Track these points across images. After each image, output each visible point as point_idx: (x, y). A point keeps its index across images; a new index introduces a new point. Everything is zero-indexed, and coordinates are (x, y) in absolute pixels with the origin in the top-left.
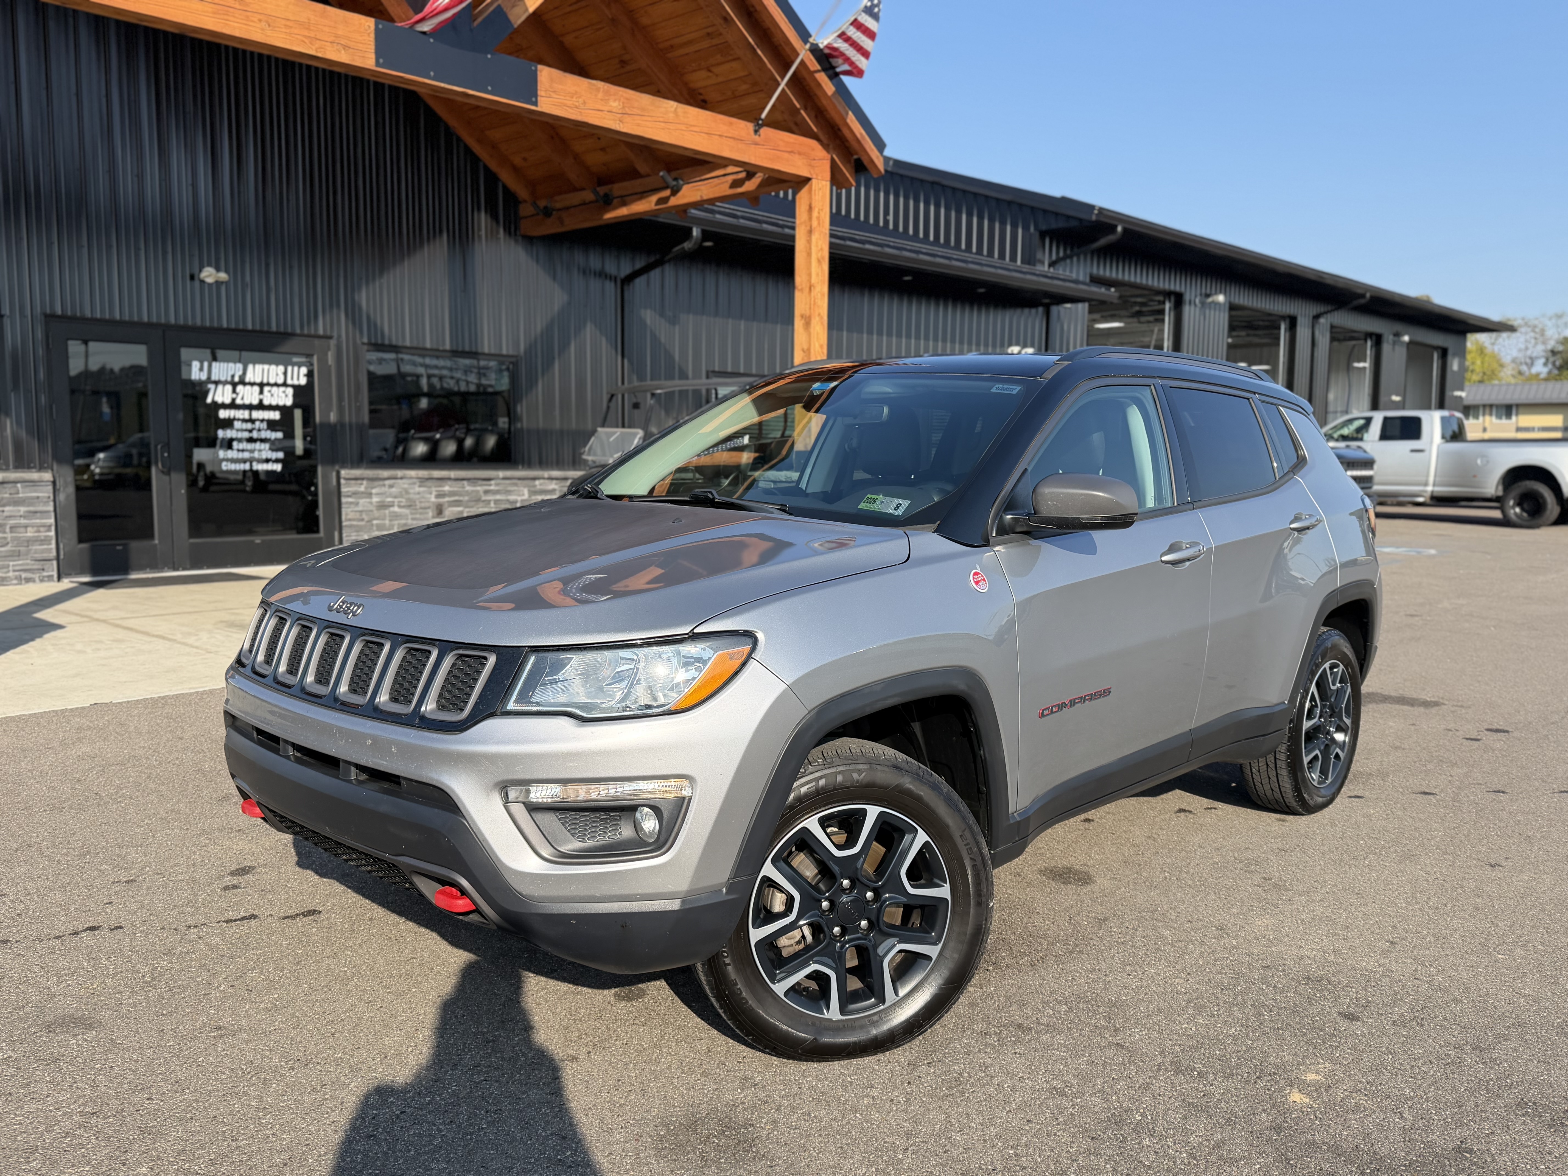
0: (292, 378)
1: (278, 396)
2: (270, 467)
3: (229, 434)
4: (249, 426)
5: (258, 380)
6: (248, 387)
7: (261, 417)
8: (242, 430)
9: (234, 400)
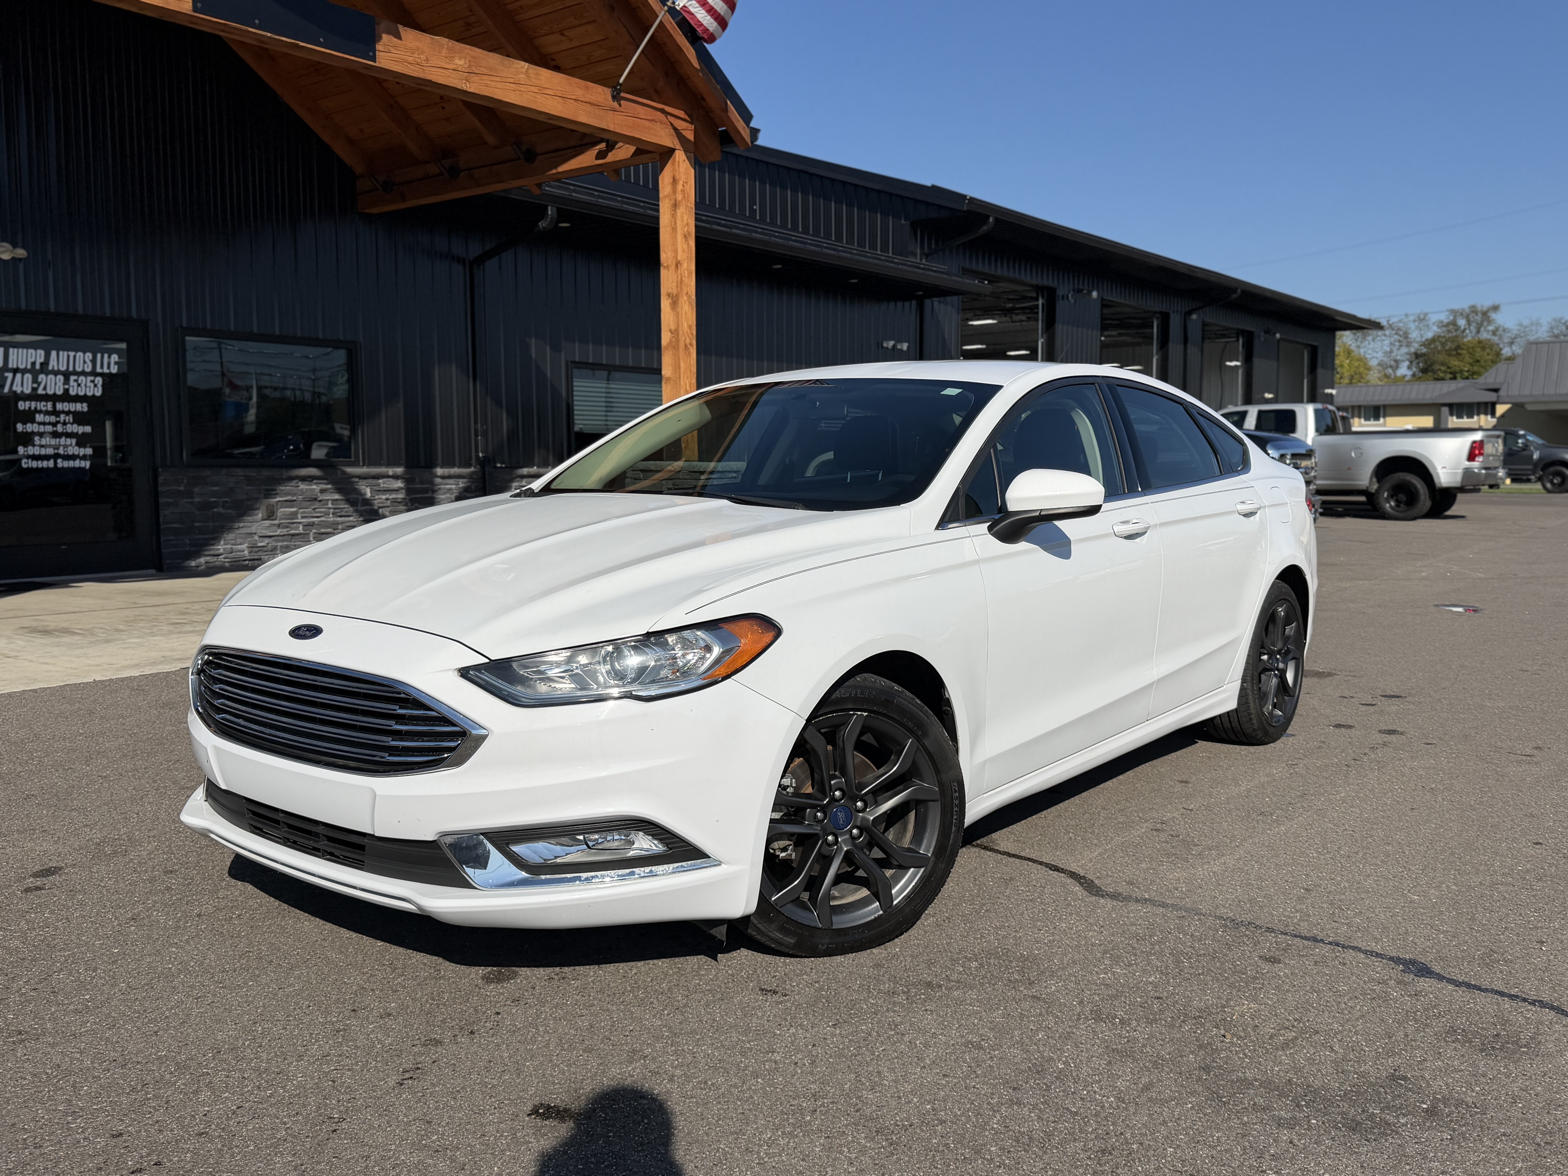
0: (102, 367)
1: (86, 385)
2: (77, 464)
3: (30, 427)
4: (53, 419)
5: (63, 368)
6: (51, 377)
7: (66, 409)
8: (44, 424)
9: (34, 389)
